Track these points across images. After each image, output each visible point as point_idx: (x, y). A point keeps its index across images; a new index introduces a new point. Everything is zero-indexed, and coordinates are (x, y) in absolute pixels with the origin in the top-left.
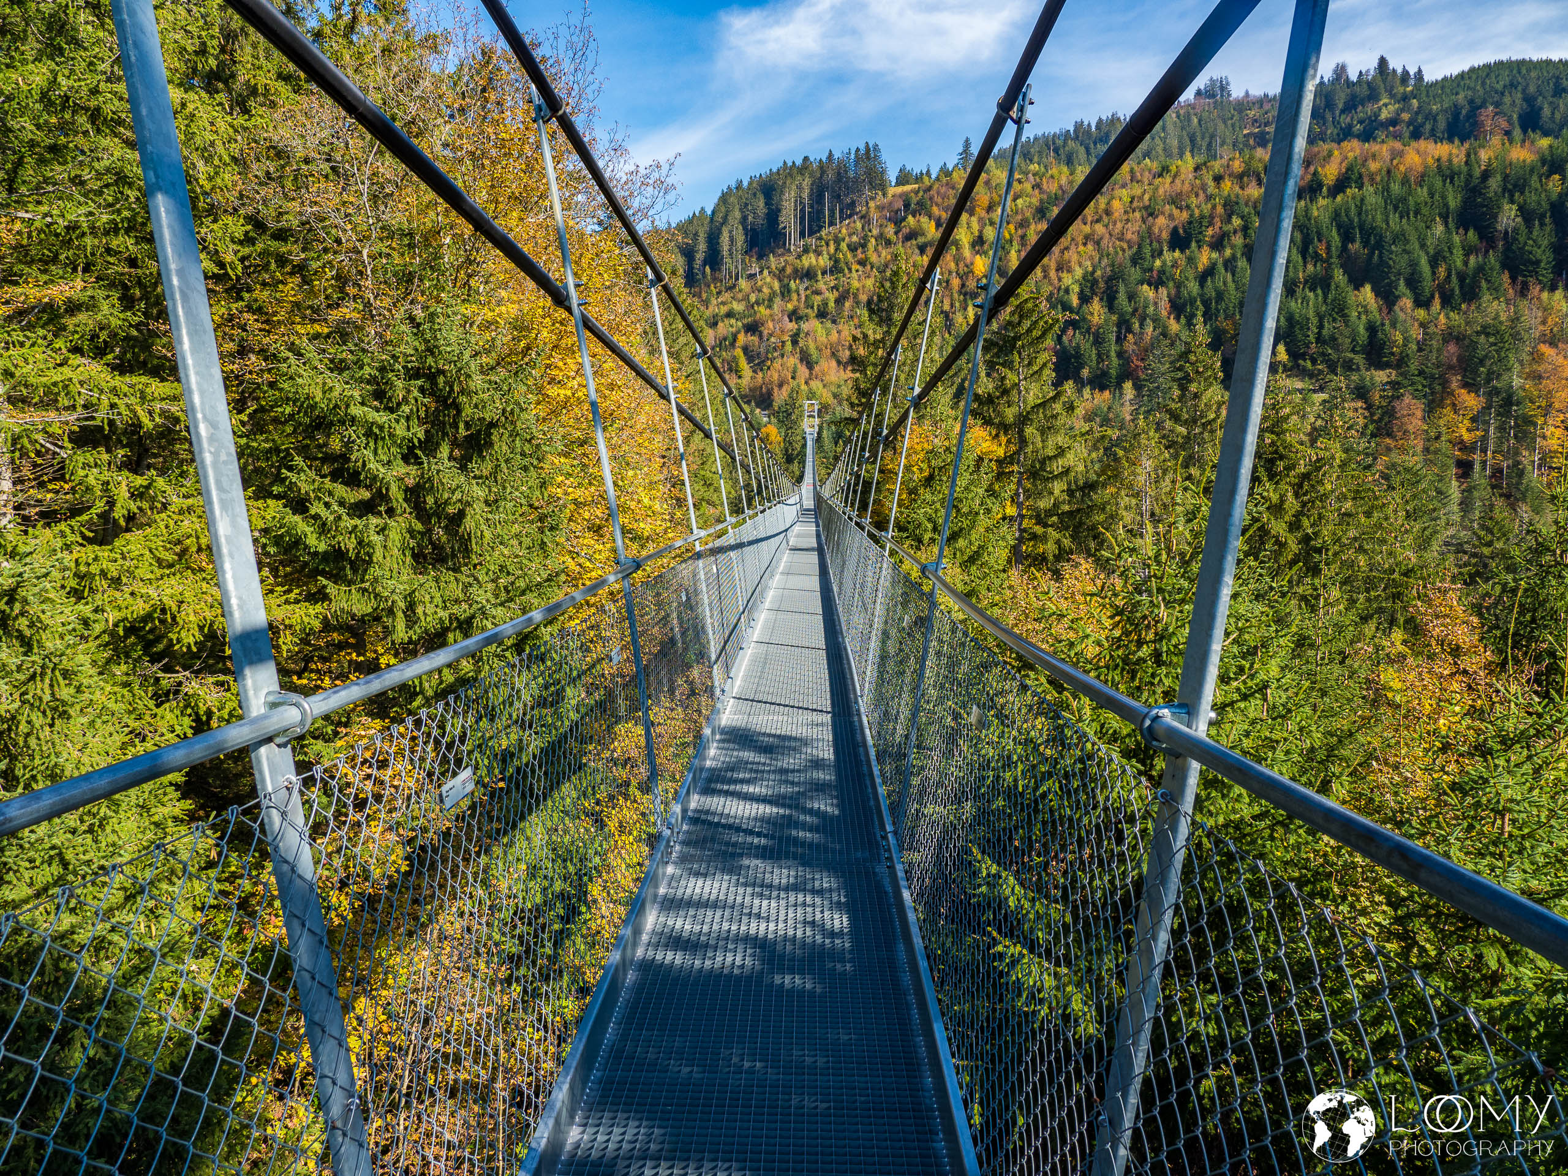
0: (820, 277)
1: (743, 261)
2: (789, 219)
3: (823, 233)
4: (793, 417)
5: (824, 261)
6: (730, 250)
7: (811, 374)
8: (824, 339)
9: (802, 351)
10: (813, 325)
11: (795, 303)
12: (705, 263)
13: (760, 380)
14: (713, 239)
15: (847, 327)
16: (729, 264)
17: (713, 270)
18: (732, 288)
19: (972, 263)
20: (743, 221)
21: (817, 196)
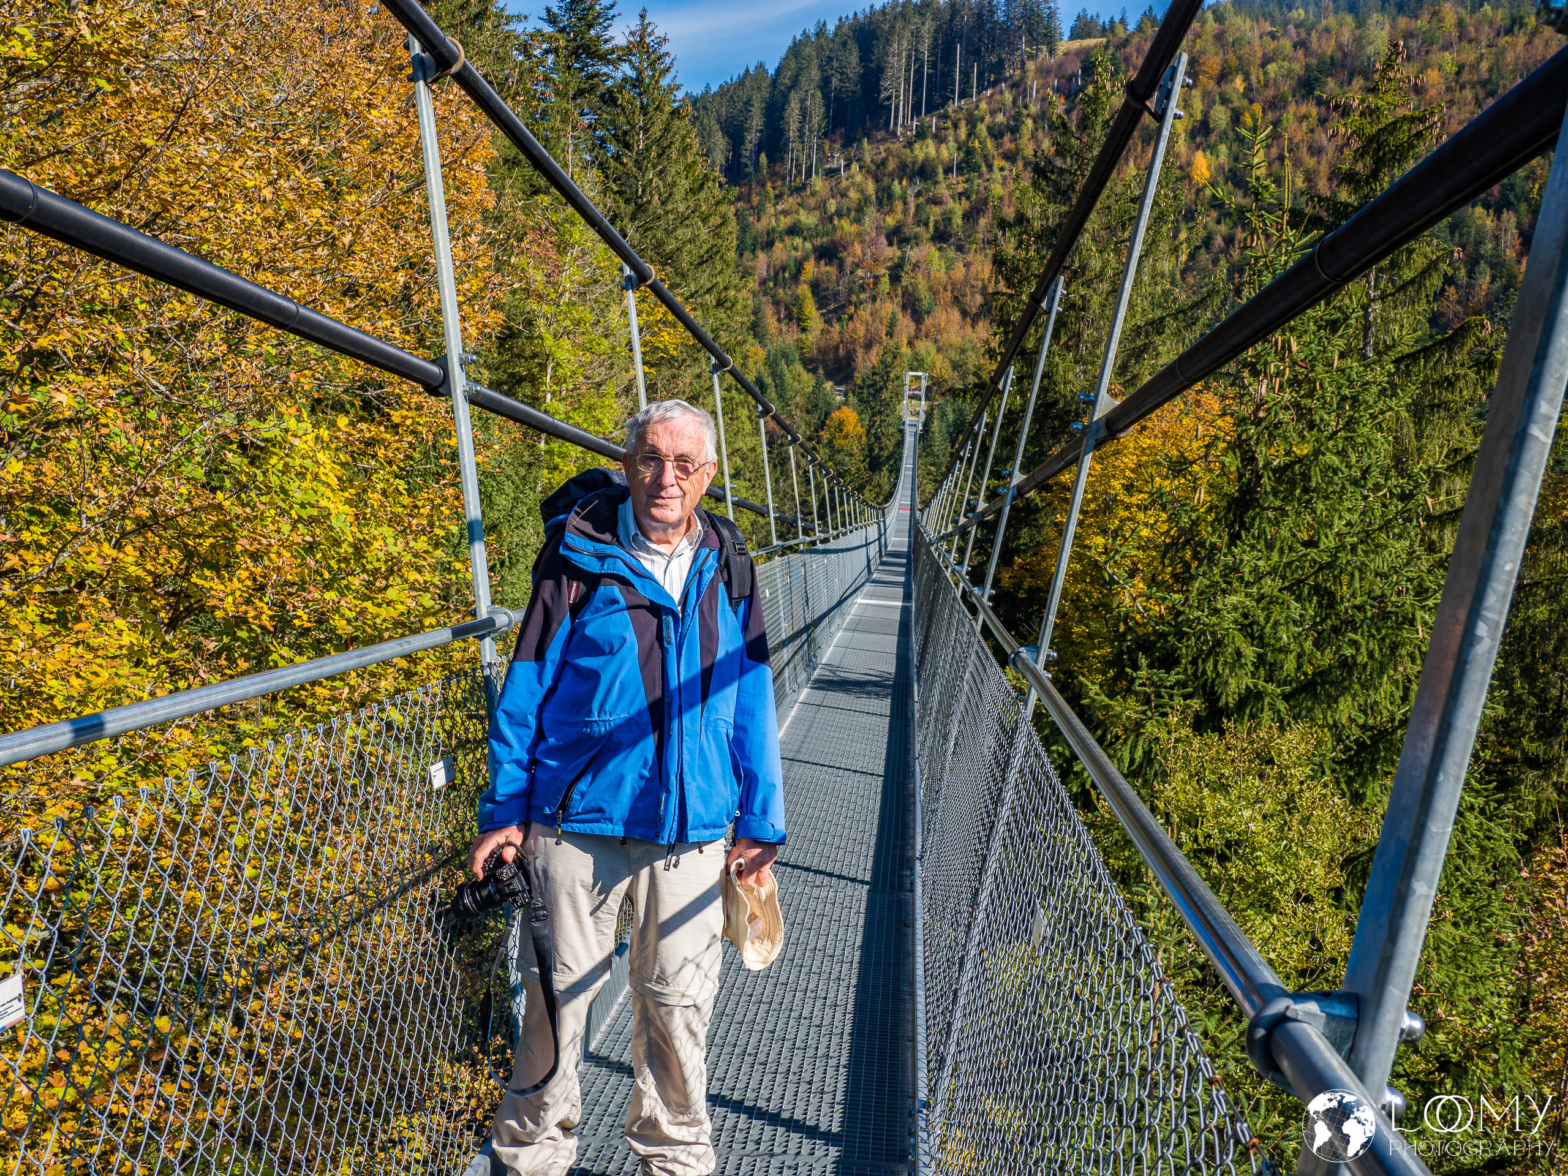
0: (941, 176)
1: (820, 148)
2: (897, 87)
3: (951, 108)
4: (885, 395)
5: (948, 152)
6: (800, 130)
7: (918, 330)
8: (942, 275)
9: (905, 293)
10: (927, 253)
11: (899, 216)
12: (759, 148)
13: (836, 336)
14: (775, 111)
15: (980, 257)
16: (797, 151)
17: (771, 160)
18: (800, 189)
19: (1189, 164)
20: (825, 84)
21: (944, 49)
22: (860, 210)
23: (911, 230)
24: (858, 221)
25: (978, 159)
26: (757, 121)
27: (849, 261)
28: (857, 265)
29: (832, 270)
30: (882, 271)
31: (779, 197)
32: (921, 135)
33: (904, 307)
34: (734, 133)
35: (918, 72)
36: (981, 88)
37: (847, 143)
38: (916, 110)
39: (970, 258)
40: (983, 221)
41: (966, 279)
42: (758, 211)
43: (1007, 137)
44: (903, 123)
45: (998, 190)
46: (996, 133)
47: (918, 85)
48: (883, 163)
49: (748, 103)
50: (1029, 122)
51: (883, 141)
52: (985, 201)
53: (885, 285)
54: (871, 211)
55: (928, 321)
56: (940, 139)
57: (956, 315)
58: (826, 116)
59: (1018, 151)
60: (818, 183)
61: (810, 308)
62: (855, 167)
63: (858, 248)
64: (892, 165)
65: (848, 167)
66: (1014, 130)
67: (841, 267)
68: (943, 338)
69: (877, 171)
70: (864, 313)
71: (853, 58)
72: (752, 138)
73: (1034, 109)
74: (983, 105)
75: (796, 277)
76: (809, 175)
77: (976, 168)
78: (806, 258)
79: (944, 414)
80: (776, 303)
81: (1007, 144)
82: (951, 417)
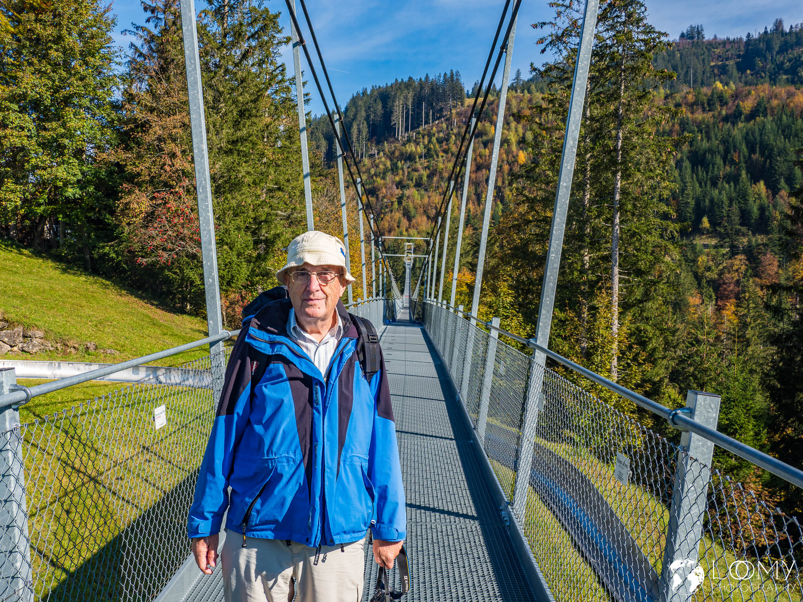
0: (417, 160)
1: (366, 145)
2: (398, 119)
3: (421, 129)
5: (420, 149)
6: (358, 138)
7: (410, 224)
8: (419, 202)
9: (404, 208)
10: (412, 192)
11: (401, 176)
15: (434, 194)
16: (357, 147)
18: (358, 163)
19: (517, 156)
20: (367, 118)
21: (417, 104)
22: (384, 173)
23: (406, 182)
24: (384, 178)
25: (433, 152)
27: (381, 195)
28: (384, 197)
29: (374, 199)
30: (394, 200)
32: (409, 141)
33: (404, 215)
34: (330, 138)
35: (407, 113)
36: (434, 120)
38: (407, 130)
39: (430, 194)
40: (435, 179)
41: (429, 204)
43: (445, 143)
44: (402, 135)
45: (441, 166)
46: (440, 141)
47: (407, 118)
48: (393, 153)
50: (453, 137)
51: (393, 142)
52: (436, 170)
53: (396, 205)
54: (389, 174)
55: (414, 221)
56: (417, 144)
57: (425, 218)
58: (369, 132)
59: (449, 149)
60: (366, 161)
62: (381, 154)
63: (384, 190)
64: (397, 154)
65: (378, 153)
66: (447, 140)
67: (377, 198)
68: (420, 228)
69: (391, 156)
70: (388, 217)
71: (380, 107)
73: (455, 131)
74: (434, 129)
76: (362, 157)
77: (432, 156)
81: (445, 146)
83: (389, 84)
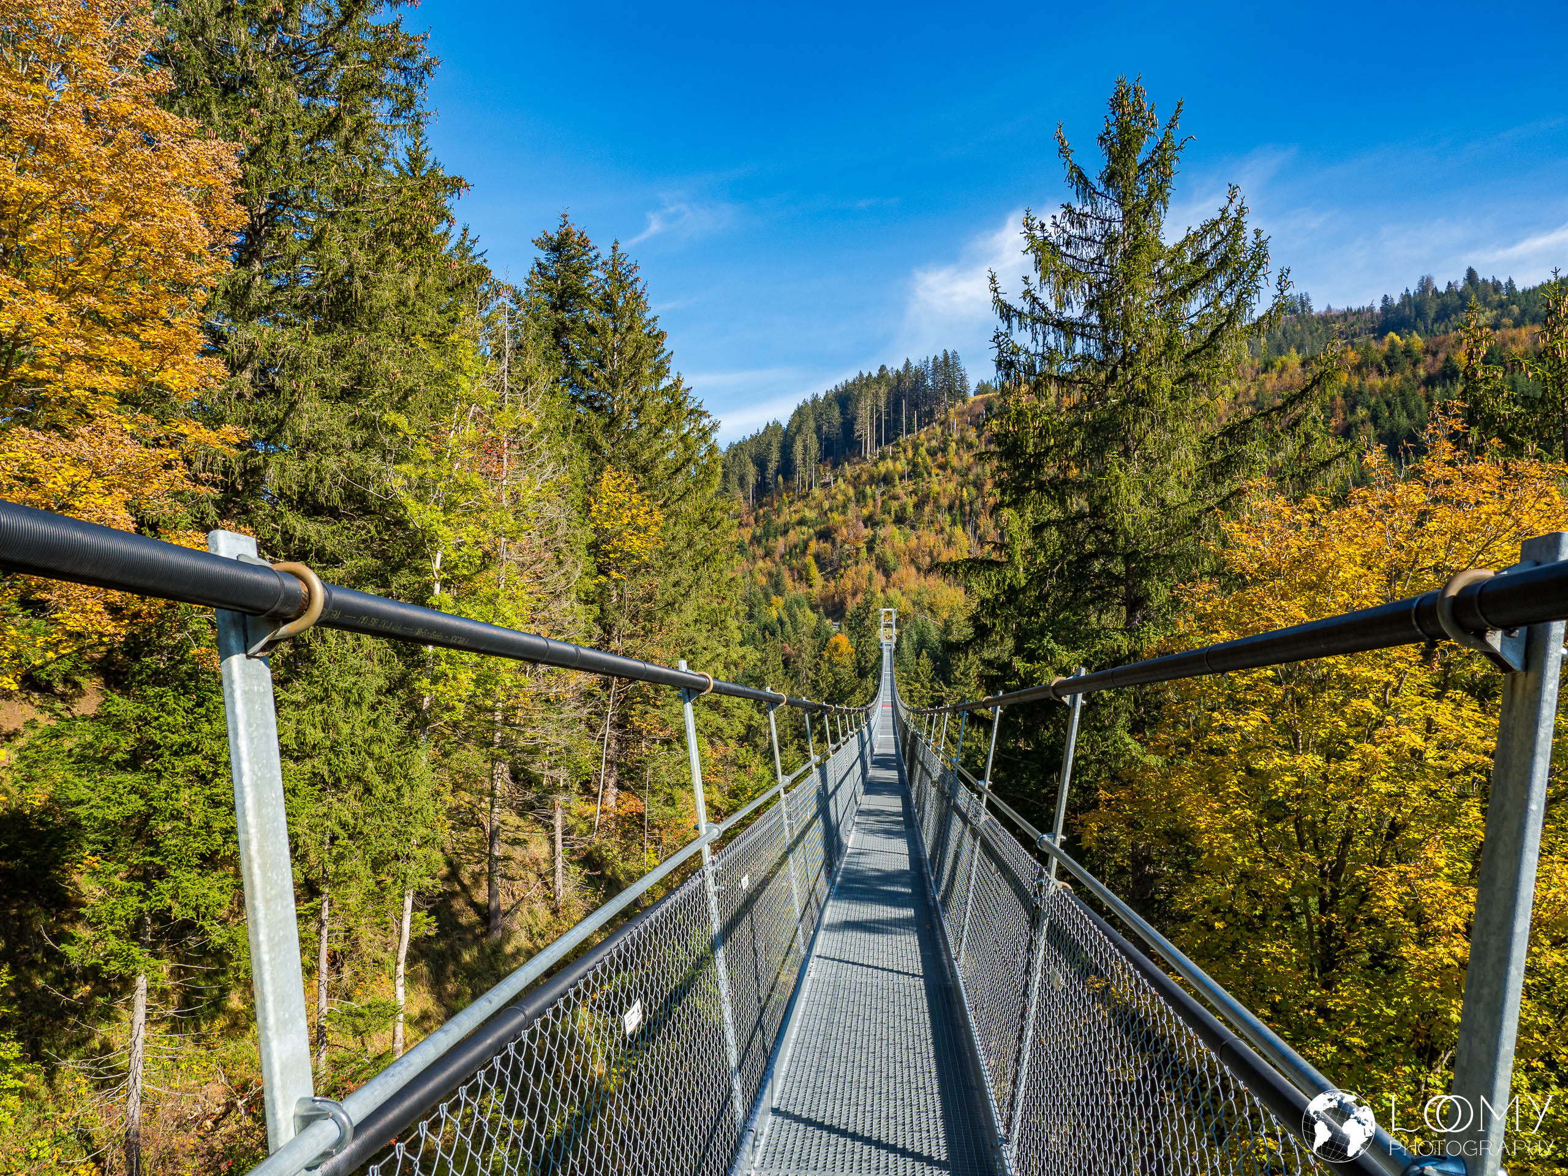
0: (897, 481)
1: (817, 470)
2: (865, 428)
3: (901, 439)
4: (867, 623)
5: (901, 466)
6: (804, 459)
7: (888, 581)
8: (902, 545)
9: (878, 558)
10: (889, 530)
11: (871, 508)
12: (777, 472)
13: (832, 589)
14: (786, 448)
15: (926, 532)
16: (802, 473)
17: (785, 479)
18: (805, 497)
20: (818, 430)
21: (894, 404)
22: (845, 506)
23: (879, 517)
24: (844, 513)
25: (921, 469)
26: (775, 456)
27: (839, 539)
28: (845, 542)
29: (828, 546)
30: (861, 545)
31: (791, 502)
32: (883, 457)
33: (877, 568)
34: (761, 464)
35: (879, 419)
36: (920, 427)
37: (835, 466)
38: (879, 442)
39: (920, 533)
40: (927, 509)
41: (918, 548)
42: (778, 512)
43: (940, 455)
44: (870, 452)
45: (936, 488)
46: (932, 453)
47: (879, 427)
48: (859, 476)
49: (769, 444)
50: (954, 444)
51: (858, 463)
52: (928, 496)
53: (864, 553)
54: (852, 505)
55: (894, 576)
56: (895, 459)
57: (913, 570)
58: (820, 449)
59: (947, 463)
60: (816, 492)
61: (814, 571)
62: (840, 480)
63: (844, 531)
64: (864, 477)
65: (835, 481)
66: (944, 450)
67: (834, 543)
68: (905, 587)
69: (855, 482)
70: (851, 572)
71: (836, 413)
72: (772, 466)
73: (956, 436)
74: (922, 436)
75: (804, 552)
76: (810, 487)
77: (920, 475)
78: (810, 539)
79: (910, 636)
80: (792, 569)
81: (940, 458)
82: (915, 637)
83: (850, 381)
